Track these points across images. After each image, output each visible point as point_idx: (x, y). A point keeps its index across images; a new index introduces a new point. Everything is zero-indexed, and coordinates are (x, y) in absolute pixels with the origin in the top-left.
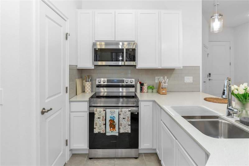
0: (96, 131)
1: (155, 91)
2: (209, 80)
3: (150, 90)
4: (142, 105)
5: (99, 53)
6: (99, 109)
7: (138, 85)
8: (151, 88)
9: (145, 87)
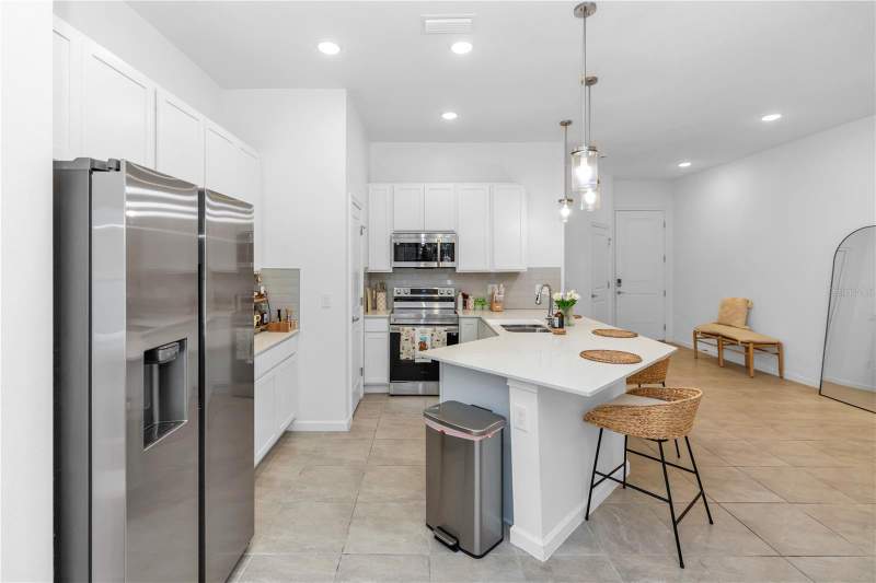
0: (403, 357)
1: (486, 307)
2: (619, 293)
3: (479, 307)
4: (463, 323)
5: (400, 249)
6: (406, 328)
7: (460, 299)
8: (481, 302)
9: (471, 301)
